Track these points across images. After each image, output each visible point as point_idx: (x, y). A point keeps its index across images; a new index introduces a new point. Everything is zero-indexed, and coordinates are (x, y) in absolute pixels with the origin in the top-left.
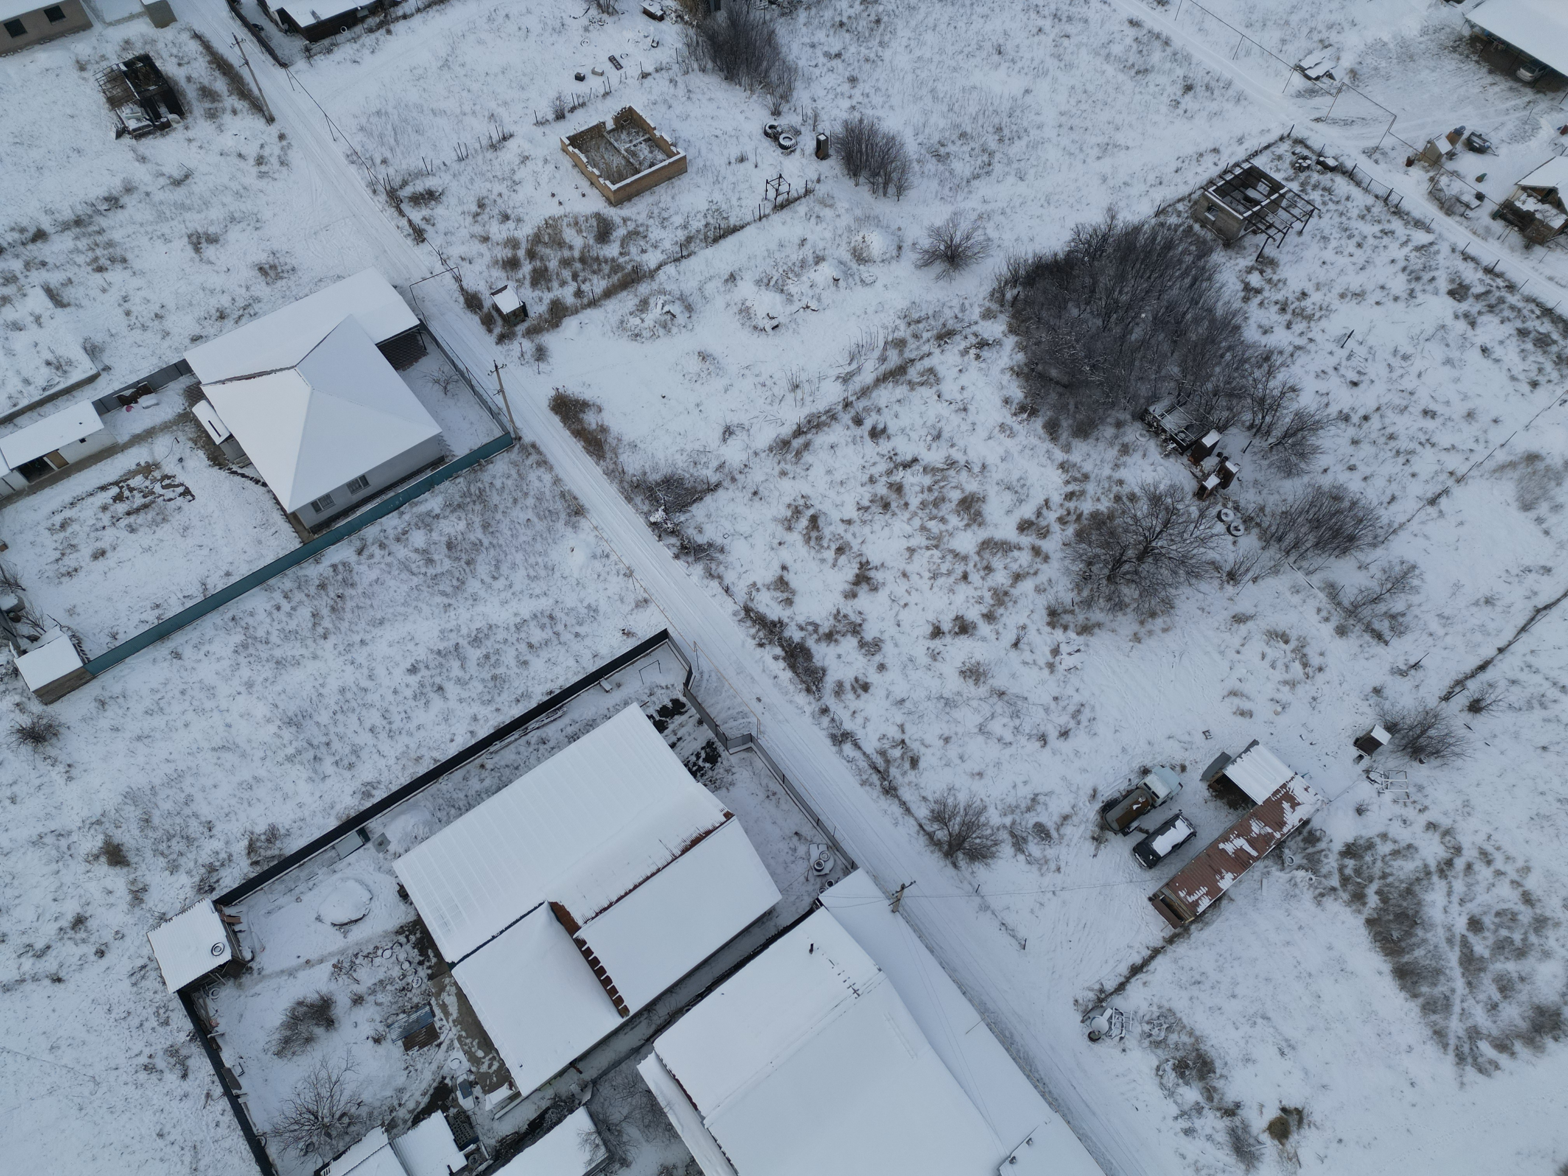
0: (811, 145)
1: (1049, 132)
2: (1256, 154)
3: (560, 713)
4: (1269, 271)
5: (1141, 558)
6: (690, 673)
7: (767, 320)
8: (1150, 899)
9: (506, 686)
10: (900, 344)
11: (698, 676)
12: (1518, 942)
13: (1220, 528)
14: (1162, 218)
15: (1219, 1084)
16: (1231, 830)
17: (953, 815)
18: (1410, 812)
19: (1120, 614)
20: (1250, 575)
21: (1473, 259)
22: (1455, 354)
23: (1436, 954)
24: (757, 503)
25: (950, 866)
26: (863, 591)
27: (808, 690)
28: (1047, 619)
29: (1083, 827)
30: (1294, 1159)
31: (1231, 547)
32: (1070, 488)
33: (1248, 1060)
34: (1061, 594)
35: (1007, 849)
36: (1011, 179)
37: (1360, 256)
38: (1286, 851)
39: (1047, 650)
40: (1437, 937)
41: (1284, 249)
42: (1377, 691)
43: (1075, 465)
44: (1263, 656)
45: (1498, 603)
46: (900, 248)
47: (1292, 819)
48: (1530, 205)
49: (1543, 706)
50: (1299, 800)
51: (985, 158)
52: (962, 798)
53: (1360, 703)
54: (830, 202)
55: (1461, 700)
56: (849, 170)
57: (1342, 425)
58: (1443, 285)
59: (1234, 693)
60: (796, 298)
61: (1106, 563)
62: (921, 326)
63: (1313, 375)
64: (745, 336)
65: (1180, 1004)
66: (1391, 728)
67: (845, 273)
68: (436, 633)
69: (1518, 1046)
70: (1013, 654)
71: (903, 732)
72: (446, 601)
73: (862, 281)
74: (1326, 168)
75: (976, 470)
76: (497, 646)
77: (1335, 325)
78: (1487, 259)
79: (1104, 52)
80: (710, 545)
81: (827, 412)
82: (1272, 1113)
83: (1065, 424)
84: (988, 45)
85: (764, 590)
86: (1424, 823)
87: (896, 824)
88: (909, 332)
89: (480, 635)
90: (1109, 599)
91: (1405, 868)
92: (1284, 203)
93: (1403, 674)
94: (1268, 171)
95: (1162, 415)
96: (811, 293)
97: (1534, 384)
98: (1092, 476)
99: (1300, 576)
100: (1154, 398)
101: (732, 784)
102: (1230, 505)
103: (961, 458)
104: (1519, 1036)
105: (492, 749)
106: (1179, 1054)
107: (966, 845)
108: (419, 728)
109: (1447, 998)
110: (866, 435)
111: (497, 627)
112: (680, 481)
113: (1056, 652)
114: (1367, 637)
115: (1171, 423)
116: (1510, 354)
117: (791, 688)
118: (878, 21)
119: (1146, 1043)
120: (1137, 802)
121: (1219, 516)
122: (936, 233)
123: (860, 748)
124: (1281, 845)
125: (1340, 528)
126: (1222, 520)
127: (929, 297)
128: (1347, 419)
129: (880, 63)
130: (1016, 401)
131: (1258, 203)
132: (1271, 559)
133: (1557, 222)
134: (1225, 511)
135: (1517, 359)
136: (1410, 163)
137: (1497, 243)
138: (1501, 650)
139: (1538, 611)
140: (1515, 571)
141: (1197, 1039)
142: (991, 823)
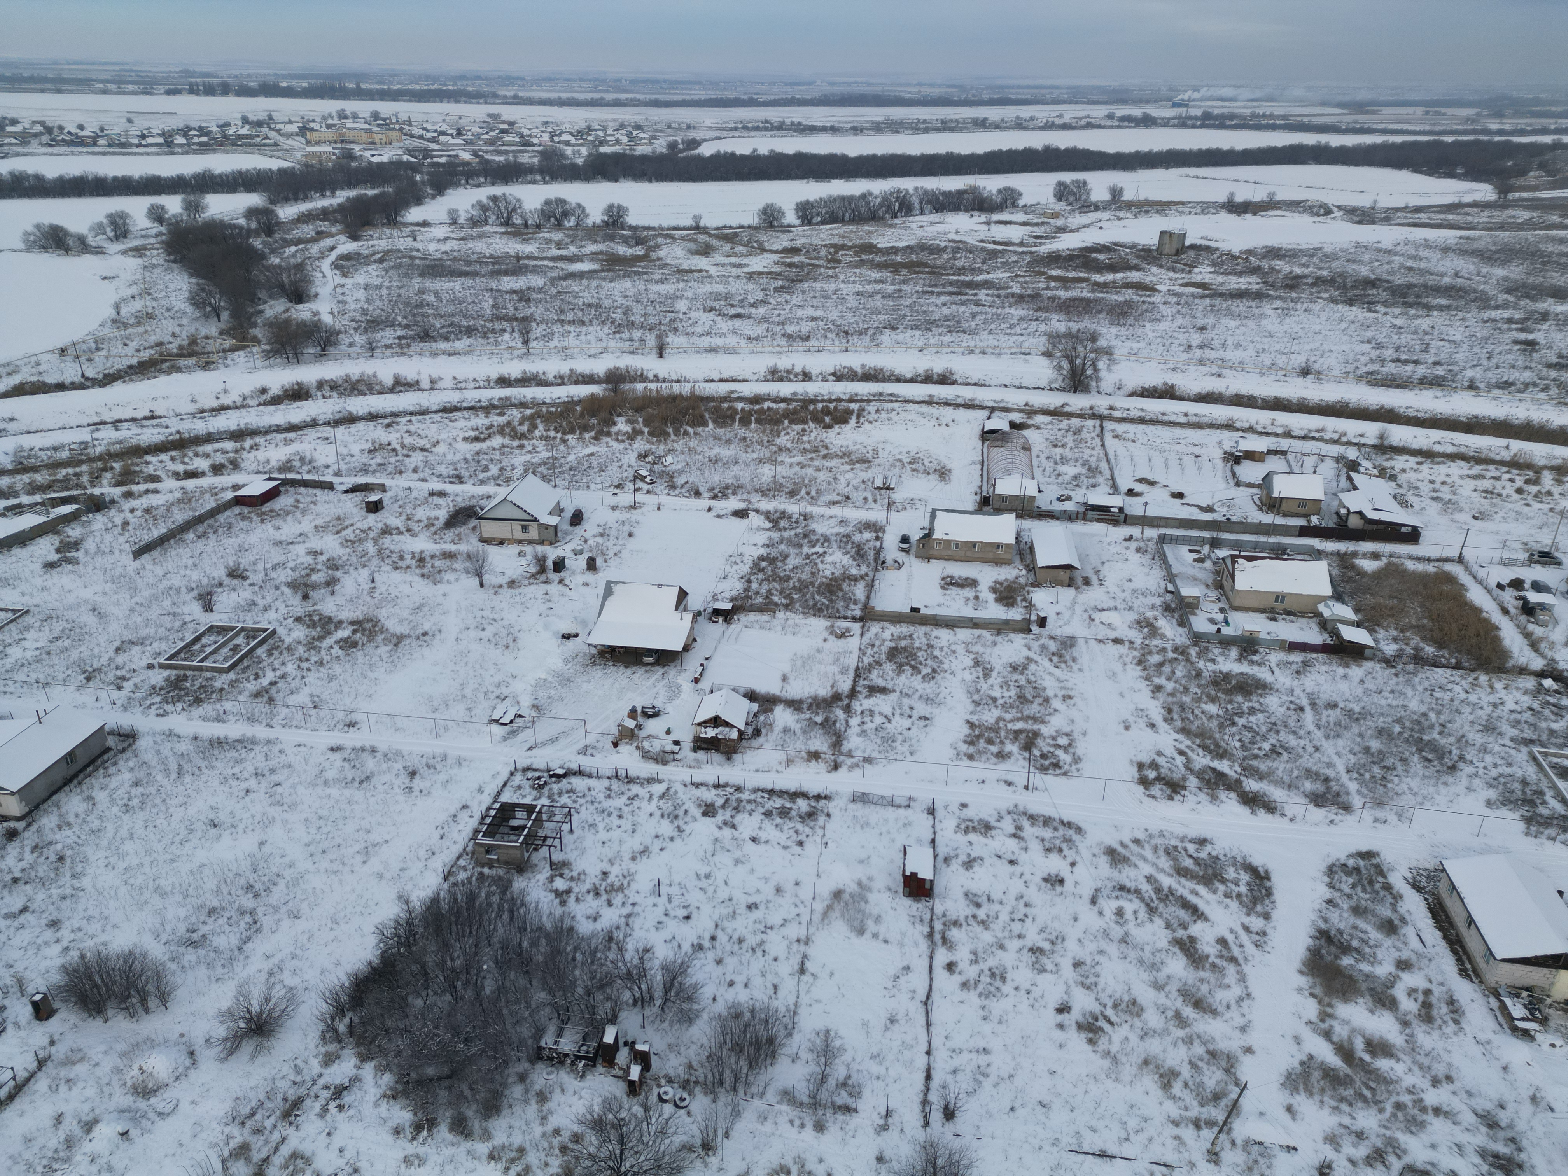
0: (25, 1011)
1: (304, 865)
2: (499, 794)
4: (566, 872)
10: (243, 1151)
13: (668, 1108)
14: (452, 880)
20: (720, 1133)
21: (702, 784)
22: (738, 854)
31: (688, 1120)
36: (286, 923)
37: (626, 824)
41: (568, 849)
42: (880, 1159)
43: (504, 1147)
45: (898, 1017)
46: (192, 1054)
48: (710, 733)
49: (986, 1075)
51: (248, 919)
54: (79, 1056)
55: (936, 1116)
56: (89, 1011)
57: (701, 955)
58: (697, 812)
62: (258, 1117)
63: (653, 930)
67: (133, 1119)
73: (160, 1114)
74: (559, 777)
77: (643, 883)
78: (711, 780)
79: (320, 781)
83: (470, 1113)
84: (199, 826)
88: (247, 1131)
92: (545, 817)
93: (885, 1128)
94: (517, 801)
95: (556, 1043)
97: (801, 843)
98: (527, 1145)
99: (757, 1102)
100: (539, 1032)
102: (663, 1082)
114: (840, 1117)
115: (567, 1044)
116: (769, 831)
118: (61, 859)
121: (661, 1099)
122: (230, 1014)
125: (757, 1038)
126: (665, 1101)
127: (253, 1082)
128: (700, 948)
129: (81, 894)
130: (407, 1124)
131: (524, 827)
132: (726, 1105)
133: (734, 735)
134: (662, 1090)
135: (777, 833)
136: (616, 745)
137: (709, 766)
138: (928, 1053)
139: (926, 1004)
140: (890, 985)
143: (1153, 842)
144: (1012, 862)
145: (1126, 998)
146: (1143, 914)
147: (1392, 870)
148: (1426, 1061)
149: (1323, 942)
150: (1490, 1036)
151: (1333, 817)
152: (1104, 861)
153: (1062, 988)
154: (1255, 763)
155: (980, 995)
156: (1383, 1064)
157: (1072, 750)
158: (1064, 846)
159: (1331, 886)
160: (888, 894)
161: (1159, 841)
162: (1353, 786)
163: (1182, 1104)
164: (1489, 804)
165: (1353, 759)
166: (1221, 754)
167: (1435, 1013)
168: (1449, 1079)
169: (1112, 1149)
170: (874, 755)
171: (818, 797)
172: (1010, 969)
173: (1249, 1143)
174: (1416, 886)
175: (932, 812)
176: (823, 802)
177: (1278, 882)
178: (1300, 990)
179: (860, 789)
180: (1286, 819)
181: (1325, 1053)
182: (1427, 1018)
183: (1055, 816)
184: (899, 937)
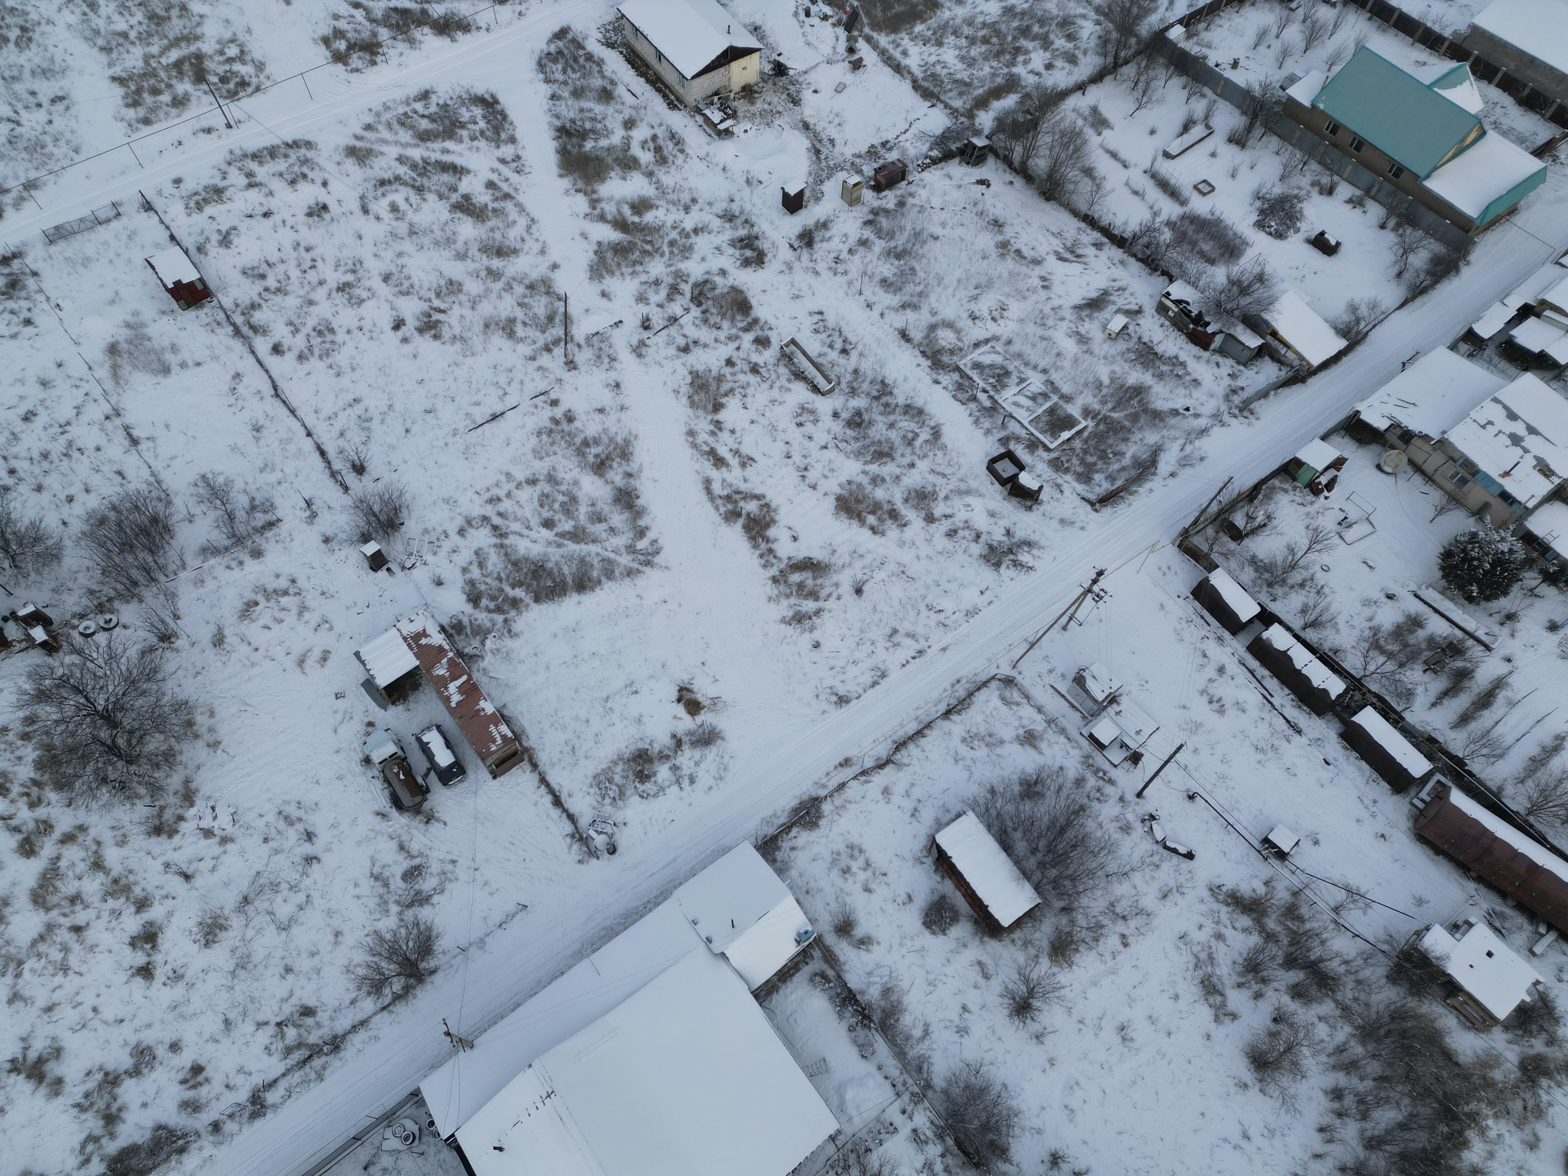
5: (114, 725)
8: (494, 778)
12: (566, 499)
13: (101, 638)
15: (657, 748)
16: (440, 694)
17: (378, 970)
18: (447, 545)
19: (179, 758)
20: (169, 620)
23: (570, 558)
25: (433, 977)
27: (182, 1151)
28: (163, 838)
29: (414, 831)
30: (715, 700)
31: (128, 632)
33: (639, 721)
34: (136, 817)
35: (425, 913)
38: (466, 650)
39: (204, 842)
40: (555, 555)
42: (327, 540)
44: (267, 627)
45: (261, 423)
47: (437, 639)
49: (369, 420)
50: (420, 629)
52: (360, 957)
53: (335, 557)
55: (350, 478)
57: (13, 494)
59: (301, 663)
61: (108, 762)
65: (589, 768)
66: (365, 538)
69: (642, 523)
70: (198, 882)
71: (266, 1023)
82: (681, 710)
86: (458, 537)
87: (376, 1038)
90: (158, 766)
91: (495, 562)
93: (314, 515)
97: (28, 322)
99: (183, 575)
102: (75, 622)
104: (634, 520)
106: (631, 776)
107: (413, 957)
109: (603, 560)
113: (208, 833)
114: (269, 534)
119: (620, 803)
120: (398, 774)
121: (87, 636)
123: (275, 1081)
124: (460, 654)
125: (139, 527)
126: (93, 634)
132: (156, 596)
134: (81, 628)
138: (309, 434)
139: (277, 395)
140: (232, 400)
141: (620, 759)
142: (394, 927)
143: (383, 119)
144: (266, 215)
145: (442, 283)
146: (414, 198)
147: (585, 39)
148: (675, 197)
149: (564, 138)
150: (707, 148)
151: (518, 8)
152: (350, 164)
153: (386, 307)
155: (321, 357)
156: (649, 217)
157: (248, 58)
158: (305, 169)
159: (547, 81)
160: (165, 318)
161: (387, 116)
163: (529, 341)
167: (665, 152)
168: (694, 201)
169: (498, 409)
170: (33, 175)
172: (331, 318)
173: (588, 339)
174: (610, 45)
175: (148, 207)
176: (16, 264)
177: (507, 102)
178: (567, 192)
179: (50, 224)
180: (483, 31)
181: (608, 234)
182: (662, 160)
183: (277, 141)
184: (207, 353)
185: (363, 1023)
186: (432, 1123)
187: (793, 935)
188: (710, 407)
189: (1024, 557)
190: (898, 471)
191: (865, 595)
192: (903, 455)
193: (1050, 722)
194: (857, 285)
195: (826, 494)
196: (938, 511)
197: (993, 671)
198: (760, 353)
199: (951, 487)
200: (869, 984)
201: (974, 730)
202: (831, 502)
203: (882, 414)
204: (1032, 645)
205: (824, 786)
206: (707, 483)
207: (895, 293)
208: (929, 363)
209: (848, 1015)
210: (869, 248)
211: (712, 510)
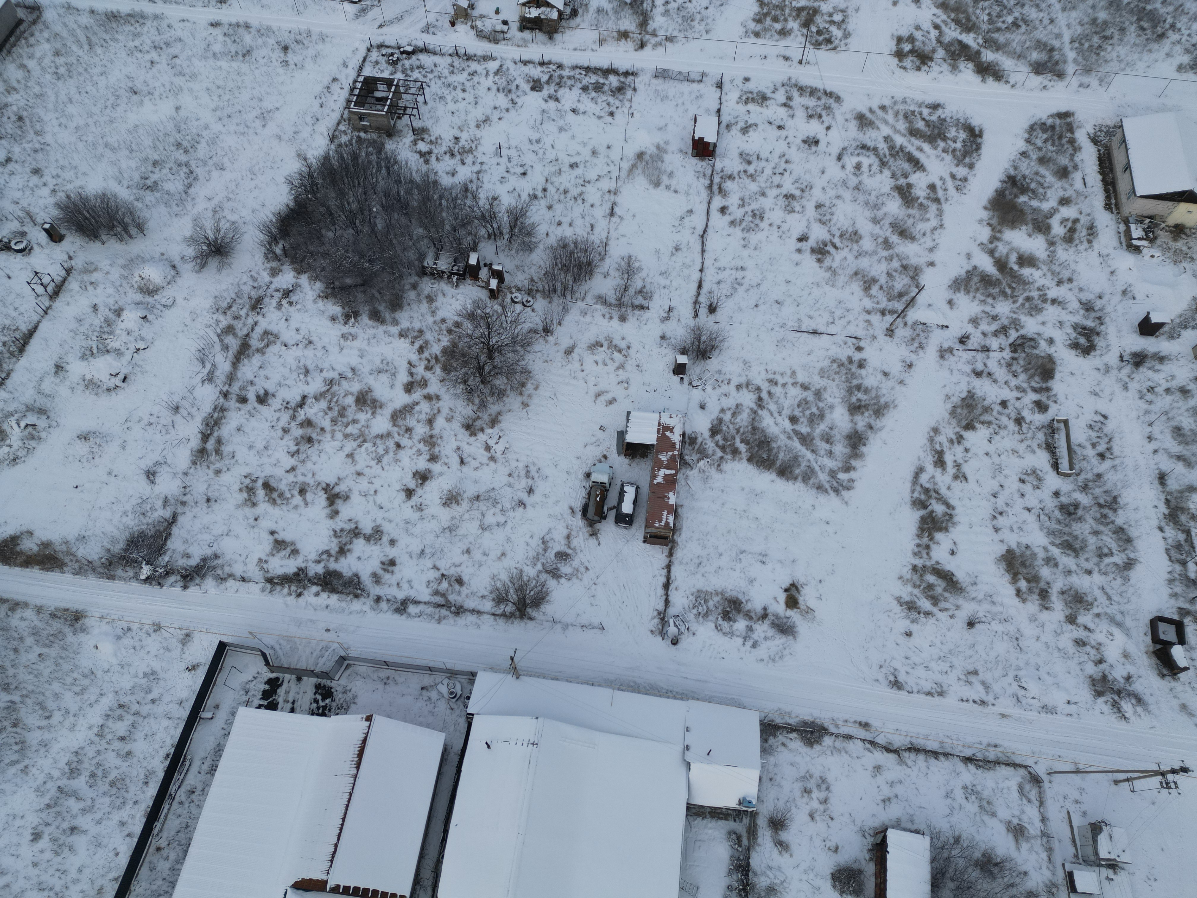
0: (43, 237)
1: (216, 127)
2: (361, 68)
3: (187, 763)
4: (426, 136)
5: (490, 357)
6: (264, 655)
7: (113, 379)
8: (644, 542)
9: (128, 781)
10: (229, 330)
11: (272, 652)
12: (817, 412)
13: (519, 307)
14: (337, 142)
15: (749, 606)
16: (653, 470)
17: (507, 591)
18: (725, 388)
19: (505, 398)
20: (555, 322)
21: (529, 62)
22: (561, 123)
23: (789, 450)
24: (215, 506)
25: (529, 621)
26: (340, 504)
27: (357, 596)
28: (467, 433)
29: (581, 534)
30: (809, 611)
31: (532, 314)
32: (417, 345)
33: (751, 581)
34: (464, 412)
35: (552, 583)
36: (215, 174)
37: (469, 97)
38: (686, 457)
39: (482, 451)
40: (782, 441)
41: (424, 118)
42: (663, 337)
43: (408, 329)
44: (596, 363)
45: (682, 246)
46: (174, 267)
47: (676, 438)
48: (534, 12)
49: (740, 284)
50: (671, 426)
51: (185, 170)
52: (504, 577)
53: (660, 350)
54: (93, 267)
55: (703, 311)
56: (88, 236)
57: (536, 202)
58: (526, 87)
59: (598, 395)
60: (123, 349)
61: (473, 374)
62: (234, 308)
63: (498, 183)
64: (105, 401)
65: (700, 583)
66: (684, 352)
67: (147, 309)
68: (33, 795)
69: (854, 463)
70: (465, 469)
71: (438, 569)
72: (21, 766)
73: (164, 306)
74: (408, 53)
75: (350, 375)
76: (95, 761)
77: (487, 146)
78: (537, 58)
79: (210, 54)
80: (204, 560)
81: (215, 409)
82: (782, 597)
83: (381, 308)
84: (122, 93)
85: (271, 559)
86: (734, 389)
87: (479, 627)
88: (229, 318)
89: (73, 766)
90: (493, 394)
91: (744, 418)
92: (402, 90)
93: (667, 318)
94: (377, 75)
95: (435, 263)
96: (131, 338)
97: (612, 114)
98: (424, 328)
99: (579, 303)
100: (422, 257)
101: (355, 697)
102: (514, 290)
103: (334, 375)
104: (850, 457)
105: (155, 832)
106: (720, 610)
107: (528, 601)
108: (80, 871)
109: (809, 467)
110: (256, 405)
111: (82, 748)
112: (142, 535)
113: (488, 448)
114: (637, 312)
115: (443, 264)
116: (586, 104)
117: (344, 604)
118: (20, 118)
119: (701, 619)
120: (597, 496)
121: (513, 302)
122: (192, 241)
123: (419, 602)
124: (681, 456)
125: (579, 262)
126: (516, 302)
127: (224, 287)
128: (535, 197)
129: (48, 148)
130: (339, 315)
131: (387, 98)
132: (558, 305)
133: (555, 15)
134: (514, 295)
135: (593, 105)
136: (453, 24)
137: (534, 45)
138: (701, 271)
139: (702, 237)
140: (677, 223)
141: (722, 594)
142: (532, 576)
143: (896, 108)
144: (780, 127)
145: (850, 230)
146: (876, 167)
147: (1079, 127)
148: (1057, 269)
149: (1009, 185)
150: (1111, 251)
151: (1046, 82)
152: (853, 125)
153: (804, 223)
154: (996, 35)
155: (743, 230)
156: (1026, 272)
157: (844, 26)
158: (824, 113)
159: (1028, 141)
160: (679, 155)
161: (901, 107)
162: (1071, 55)
163: (875, 300)
164: (1180, 68)
165: (1079, 30)
166: (969, 27)
167: (1076, 236)
168: (1070, 280)
169: (821, 328)
170: (675, 34)
171: (627, 74)
172: (767, 210)
173: (915, 324)
174: (1094, 141)
175: (720, 85)
176: (630, 78)
177: (988, 142)
178: (981, 221)
179: (663, 66)
180: (1009, 86)
181: (987, 265)
182: (1069, 238)
183: (820, 86)
184: (686, 188)
185: (479, 613)
186: (468, 698)
187: (741, 796)
188: (964, 423)
189: (1127, 706)
190: (1074, 567)
191: (973, 630)
192: (1087, 560)
193: (1044, 834)
194: (1153, 417)
195: (1002, 541)
196: (1081, 620)
197: (1029, 762)
198: (1033, 413)
199: (1109, 611)
200: (764, 874)
201: (979, 788)
202: (1001, 549)
203: (1095, 519)
204: (1077, 772)
205: (837, 726)
206: (920, 470)
207: (1180, 443)
208: (1167, 512)
209: (735, 877)
210: (1186, 398)
211: (909, 490)
